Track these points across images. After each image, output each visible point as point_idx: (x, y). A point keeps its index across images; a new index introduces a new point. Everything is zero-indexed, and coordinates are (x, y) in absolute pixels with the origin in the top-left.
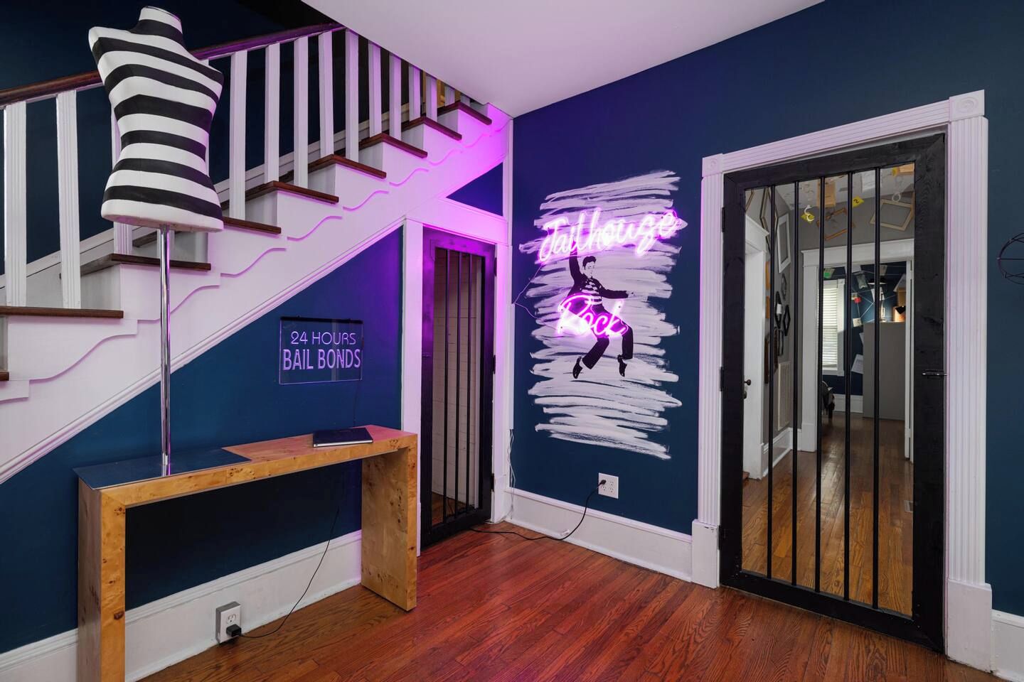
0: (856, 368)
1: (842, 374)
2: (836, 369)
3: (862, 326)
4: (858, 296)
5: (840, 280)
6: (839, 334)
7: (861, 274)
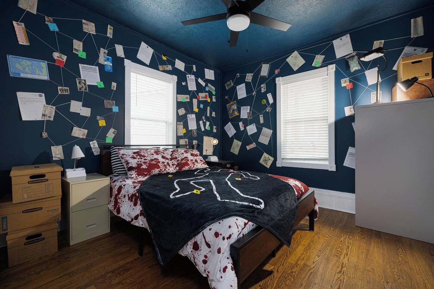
0: (348, 163)
1: (334, 169)
2: (327, 163)
3: (355, 114)
4: (350, 82)
5: (330, 67)
6: (330, 126)
7: (353, 56)
